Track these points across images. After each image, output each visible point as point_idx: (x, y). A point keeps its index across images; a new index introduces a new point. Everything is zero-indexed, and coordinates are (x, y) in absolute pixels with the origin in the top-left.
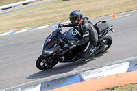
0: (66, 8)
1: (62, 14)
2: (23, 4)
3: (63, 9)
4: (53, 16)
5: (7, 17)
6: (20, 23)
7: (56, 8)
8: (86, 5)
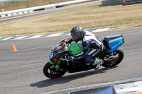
0: (102, 14)
1: (97, 20)
2: (57, 7)
3: (100, 14)
4: (88, 21)
5: (39, 19)
6: (52, 27)
7: (91, 13)
8: (124, 12)
